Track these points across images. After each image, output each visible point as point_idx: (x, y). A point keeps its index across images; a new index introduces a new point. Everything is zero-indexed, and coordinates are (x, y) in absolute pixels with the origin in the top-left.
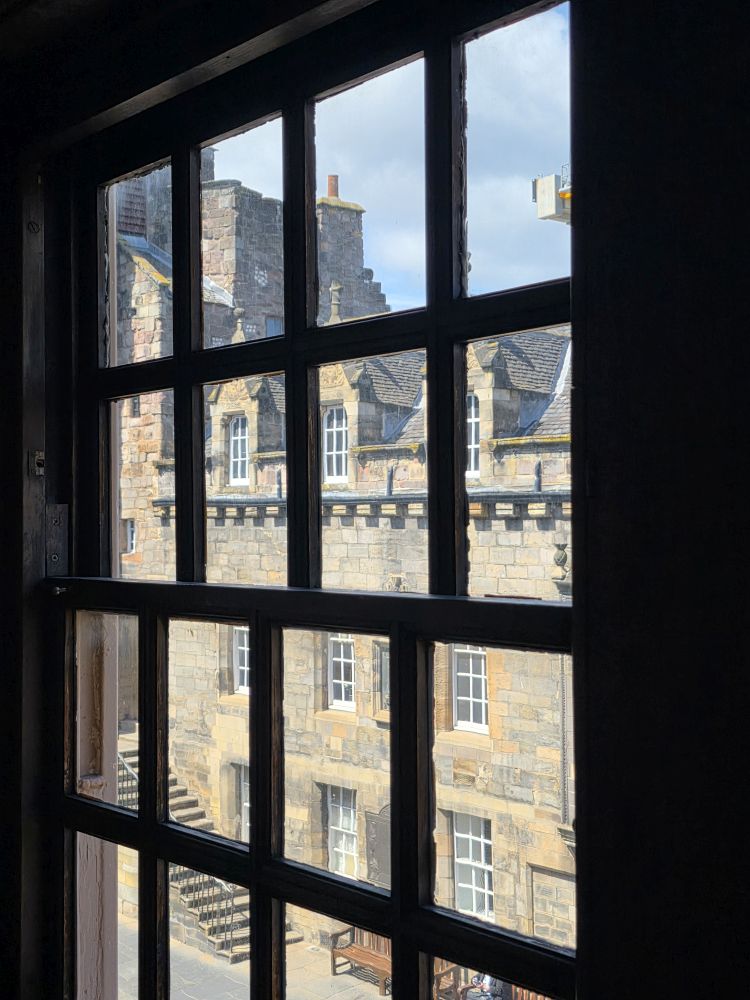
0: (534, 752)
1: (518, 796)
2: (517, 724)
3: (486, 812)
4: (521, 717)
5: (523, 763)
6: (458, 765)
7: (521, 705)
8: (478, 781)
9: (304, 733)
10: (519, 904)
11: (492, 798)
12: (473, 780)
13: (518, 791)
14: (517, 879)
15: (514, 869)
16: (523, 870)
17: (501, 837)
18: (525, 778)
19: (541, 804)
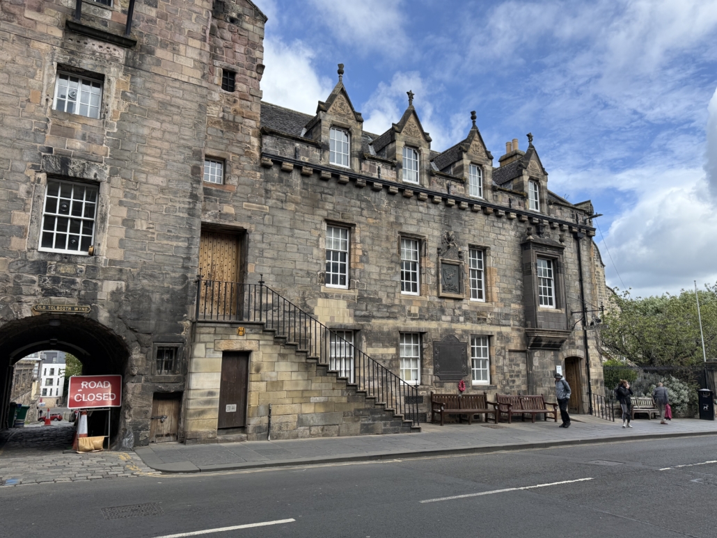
0: (510, 306)
1: (504, 324)
2: (503, 296)
3: (491, 332)
4: (504, 293)
5: (506, 311)
6: (479, 314)
7: (504, 288)
8: (487, 320)
9: (393, 305)
10: (505, 368)
11: (494, 326)
12: (485, 319)
13: (504, 322)
14: (504, 358)
15: (503, 354)
16: (507, 353)
17: (498, 341)
18: (507, 316)
19: (514, 325)
